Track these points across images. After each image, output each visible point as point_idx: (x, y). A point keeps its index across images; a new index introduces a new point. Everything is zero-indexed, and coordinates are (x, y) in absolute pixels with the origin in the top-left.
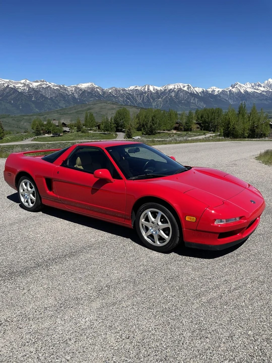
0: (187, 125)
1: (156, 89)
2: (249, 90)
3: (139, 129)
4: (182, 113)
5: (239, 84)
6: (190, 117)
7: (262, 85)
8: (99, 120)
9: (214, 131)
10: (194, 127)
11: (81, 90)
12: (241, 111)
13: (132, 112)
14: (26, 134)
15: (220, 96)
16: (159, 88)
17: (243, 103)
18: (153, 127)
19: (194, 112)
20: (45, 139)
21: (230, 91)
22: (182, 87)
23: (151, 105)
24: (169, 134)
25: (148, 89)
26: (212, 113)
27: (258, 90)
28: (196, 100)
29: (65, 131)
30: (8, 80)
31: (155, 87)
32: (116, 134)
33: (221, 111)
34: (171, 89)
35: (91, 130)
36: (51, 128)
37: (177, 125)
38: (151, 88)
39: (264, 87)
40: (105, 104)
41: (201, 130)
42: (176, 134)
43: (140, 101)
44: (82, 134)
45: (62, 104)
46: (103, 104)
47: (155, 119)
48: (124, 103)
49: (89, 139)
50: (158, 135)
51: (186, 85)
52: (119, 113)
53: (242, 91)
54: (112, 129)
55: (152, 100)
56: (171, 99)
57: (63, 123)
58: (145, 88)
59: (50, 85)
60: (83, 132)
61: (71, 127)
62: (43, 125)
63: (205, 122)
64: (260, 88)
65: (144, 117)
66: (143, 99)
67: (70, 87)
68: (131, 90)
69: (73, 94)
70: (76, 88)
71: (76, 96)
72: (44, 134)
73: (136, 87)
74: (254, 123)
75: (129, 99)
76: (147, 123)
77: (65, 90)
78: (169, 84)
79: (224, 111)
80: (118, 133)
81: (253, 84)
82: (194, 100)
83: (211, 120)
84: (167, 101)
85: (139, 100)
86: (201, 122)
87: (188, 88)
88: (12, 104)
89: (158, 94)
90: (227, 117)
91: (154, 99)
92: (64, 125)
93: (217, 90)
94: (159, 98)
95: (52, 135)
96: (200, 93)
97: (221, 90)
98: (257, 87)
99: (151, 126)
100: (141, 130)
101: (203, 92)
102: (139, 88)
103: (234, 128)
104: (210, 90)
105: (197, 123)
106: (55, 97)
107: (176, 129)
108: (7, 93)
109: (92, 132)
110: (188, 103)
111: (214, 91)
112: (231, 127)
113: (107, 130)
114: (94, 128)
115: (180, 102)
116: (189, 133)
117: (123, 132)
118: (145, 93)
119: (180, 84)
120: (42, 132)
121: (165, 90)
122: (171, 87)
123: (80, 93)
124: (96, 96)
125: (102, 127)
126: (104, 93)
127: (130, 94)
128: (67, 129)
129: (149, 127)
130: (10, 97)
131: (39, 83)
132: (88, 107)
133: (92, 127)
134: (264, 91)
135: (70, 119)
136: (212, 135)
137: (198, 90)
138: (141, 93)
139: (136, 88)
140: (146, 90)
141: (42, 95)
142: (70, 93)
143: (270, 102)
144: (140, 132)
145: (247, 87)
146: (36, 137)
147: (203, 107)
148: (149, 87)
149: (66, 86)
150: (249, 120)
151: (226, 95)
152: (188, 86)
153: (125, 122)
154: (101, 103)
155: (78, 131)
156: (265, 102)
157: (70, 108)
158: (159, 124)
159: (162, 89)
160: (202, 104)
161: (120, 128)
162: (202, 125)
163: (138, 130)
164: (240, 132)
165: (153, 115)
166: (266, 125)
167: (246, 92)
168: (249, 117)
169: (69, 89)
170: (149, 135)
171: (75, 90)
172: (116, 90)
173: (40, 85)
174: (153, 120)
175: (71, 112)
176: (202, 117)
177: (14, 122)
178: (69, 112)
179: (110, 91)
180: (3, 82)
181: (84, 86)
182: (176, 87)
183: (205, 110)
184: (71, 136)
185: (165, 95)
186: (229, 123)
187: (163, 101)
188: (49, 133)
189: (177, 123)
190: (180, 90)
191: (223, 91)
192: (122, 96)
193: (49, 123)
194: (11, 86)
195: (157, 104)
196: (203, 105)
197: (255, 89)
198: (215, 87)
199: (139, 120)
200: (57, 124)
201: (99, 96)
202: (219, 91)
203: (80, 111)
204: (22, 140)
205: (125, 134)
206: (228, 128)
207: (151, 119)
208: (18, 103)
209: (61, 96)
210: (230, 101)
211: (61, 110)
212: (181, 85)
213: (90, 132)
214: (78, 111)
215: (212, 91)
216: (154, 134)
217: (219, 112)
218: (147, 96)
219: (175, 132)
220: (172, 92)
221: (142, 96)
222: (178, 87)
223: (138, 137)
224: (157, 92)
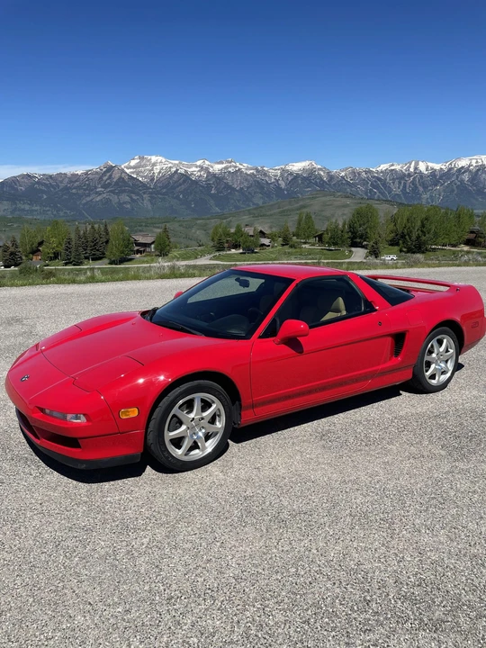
1: (432, 169)
3: (393, 243)
4: (484, 213)
8: (321, 227)
11: (291, 174)
13: (384, 211)
14: (202, 247)
16: (437, 167)
18: (424, 238)
20: (230, 258)
23: (420, 199)
24: (454, 253)
25: (416, 168)
29: (263, 245)
30: (177, 162)
31: (431, 165)
32: (350, 251)
34: (462, 167)
35: (305, 243)
36: (241, 240)
37: (472, 236)
38: (422, 167)
40: (332, 198)
42: (468, 252)
43: (399, 191)
44: (290, 250)
45: (258, 200)
46: (328, 198)
47: (427, 225)
48: (367, 195)
49: (302, 259)
50: (431, 253)
52: (359, 214)
54: (343, 242)
55: (421, 189)
56: (462, 187)
57: (261, 232)
59: (241, 167)
60: (291, 247)
61: (272, 237)
62: (228, 235)
65: (405, 221)
66: (405, 187)
67: (274, 171)
68: (382, 172)
69: (277, 181)
70: (283, 171)
71: (283, 185)
72: (229, 248)
73: (393, 165)
75: (376, 187)
76: (411, 232)
77: (265, 175)
78: (459, 158)
80: (353, 249)
84: (453, 191)
85: (396, 189)
88: (180, 200)
89: (435, 177)
91: (425, 187)
92: (262, 234)
94: (436, 185)
95: (241, 251)
99: (418, 237)
100: (397, 244)
102: (397, 167)
106: (248, 188)
107: (469, 242)
108: (176, 182)
109: (307, 246)
113: (335, 244)
114: (312, 240)
115: (480, 192)
117: (363, 247)
118: (409, 175)
119: (482, 157)
120: (226, 245)
121: (450, 169)
122: (463, 163)
123: (290, 179)
124: (316, 184)
125: (326, 237)
126: (331, 177)
127: (379, 179)
128: (266, 241)
129: (414, 238)
130: (178, 189)
131: (224, 166)
132: (301, 203)
133: (308, 237)
135: (269, 225)
138: (401, 177)
139: (392, 168)
140: (412, 170)
141: (226, 184)
142: (273, 180)
144: (396, 248)
146: (217, 254)
148: (417, 164)
149: (266, 169)
153: (368, 230)
154: (325, 196)
155: (283, 245)
157: (272, 205)
158: (436, 234)
159: (443, 167)
161: (358, 240)
163: (392, 245)
165: (424, 216)
169: (272, 172)
170: (415, 253)
171: (282, 175)
172: (353, 172)
173: (226, 168)
174: (423, 226)
175: (272, 212)
177: (182, 228)
178: (268, 213)
179: (343, 174)
180: (170, 165)
181: (297, 167)
182: (473, 162)
184: (271, 253)
185: (449, 179)
187: (444, 191)
188: (236, 246)
189: (472, 232)
190: (482, 167)
192: (364, 182)
193: (239, 230)
194: (181, 171)
195: (431, 196)
199: (395, 225)
200: (251, 233)
201: (322, 184)
203: (288, 210)
204: (196, 258)
205: (366, 251)
207: (419, 223)
208: (190, 198)
209: (259, 185)
211: (255, 209)
213: (304, 246)
214: (283, 211)
216: (423, 252)
218: (413, 183)
219: (466, 248)
220: (464, 173)
221: (402, 182)
222: (477, 162)
223: (392, 257)
224: (434, 172)
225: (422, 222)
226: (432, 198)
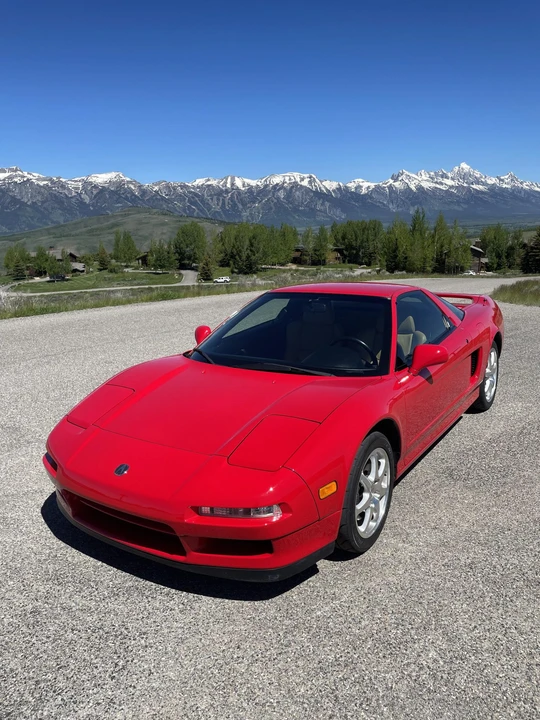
0: (318, 253)
1: (249, 185)
2: (426, 185)
3: (224, 264)
4: (306, 230)
5: (407, 173)
6: (321, 238)
7: (449, 175)
8: (143, 248)
9: (369, 265)
10: (331, 256)
11: (96, 187)
12: (417, 225)
13: (211, 231)
15: (371, 198)
16: (253, 183)
17: (420, 211)
18: (253, 258)
19: (328, 227)
20: (35, 288)
21: (390, 187)
22: (298, 180)
23: (240, 216)
24: (284, 272)
25: (233, 184)
26: (363, 231)
27: (441, 184)
28: (327, 204)
29: (75, 270)
31: (247, 181)
32: (180, 274)
33: (380, 225)
34: (277, 184)
35: (127, 267)
36: (46, 265)
37: (298, 254)
38: (239, 183)
39: (453, 179)
40: (147, 215)
41: (344, 262)
42: (296, 271)
43: (218, 209)
44: (111, 275)
45: (58, 216)
46: (142, 216)
47: (255, 243)
48: (185, 212)
49: (126, 285)
50: (262, 273)
51: (306, 176)
52: (184, 232)
53: (413, 187)
54: (171, 264)
55: (240, 207)
56: (279, 204)
57: (71, 255)
58: (226, 183)
59: (31, 177)
60: (111, 271)
61: (85, 261)
62: (29, 259)
63: (350, 247)
64: (446, 181)
65: (233, 240)
66: (224, 203)
67: (74, 183)
68: (198, 187)
69: (80, 195)
70: (86, 183)
71: (87, 199)
72: (32, 276)
73: (209, 180)
74: (442, 246)
75: (195, 204)
76: (240, 251)
77: (63, 186)
78: (273, 175)
79: (385, 225)
80: (183, 272)
81: (432, 173)
82: (323, 204)
83: (362, 241)
84: (271, 208)
85: (216, 207)
86: (343, 247)
87: (310, 182)
89: (253, 194)
90: (392, 236)
91: (244, 205)
92: (73, 257)
93: (366, 185)
94: (254, 203)
95: (48, 279)
96: (334, 191)
97: (372, 185)
98: (440, 180)
99: (248, 257)
100: (228, 265)
101: (339, 189)
102: (213, 182)
103: (406, 258)
104: (352, 186)
105: (336, 250)
106: (43, 202)
107: (295, 261)
109: (130, 270)
110: (312, 212)
111: (359, 187)
112: (400, 255)
113: (162, 267)
114: (135, 263)
115: (296, 210)
116: (322, 268)
117: (192, 269)
118: (227, 191)
119: (295, 174)
120: (27, 272)
121: (266, 186)
122: (277, 180)
123: (95, 192)
124: (126, 198)
125: (151, 259)
126: (144, 192)
127: (196, 195)
128: (79, 266)
129: (244, 258)
131: (7, 175)
132: (112, 221)
133: (130, 260)
134: (452, 187)
135: (75, 246)
136: (364, 271)
137: (330, 185)
138: (220, 193)
139: (209, 183)
140: (229, 185)
141: (13, 197)
142: (74, 194)
143: (465, 206)
144: (227, 269)
145: (421, 180)
146: (16, 283)
147: (340, 218)
148: (233, 179)
149: (63, 180)
150: (433, 242)
151: (383, 194)
152: (310, 177)
153: (196, 250)
154: (139, 212)
155: (100, 270)
156: (456, 207)
157: (75, 224)
158: (265, 254)
159: (259, 184)
160: (338, 212)
161: (187, 262)
162: (345, 252)
163: (222, 266)
164: (418, 264)
165: (251, 235)
166: (465, 251)
167: (420, 188)
168: (433, 237)
169: (71, 185)
170: (246, 273)
171: (84, 188)
172: (168, 187)
173: (10, 178)
174: (252, 245)
175: (78, 232)
176: (344, 238)
178: (73, 233)
179: (156, 188)
181: (101, 178)
182: (287, 179)
183: (350, 224)
184: (88, 279)
185: (266, 195)
186: (397, 248)
187: (263, 208)
188: (40, 274)
189: (297, 250)
190: (295, 185)
191: (377, 187)
192: (181, 198)
193: (41, 254)
195: (251, 214)
196: (340, 216)
197: (436, 183)
198: (361, 180)
199: (223, 244)
200: (59, 257)
201: (133, 199)
202: (369, 187)
203: (97, 229)
205: (197, 273)
206: (396, 256)
207: (247, 242)
209: (55, 199)
210: (391, 206)
211: (55, 228)
212: (296, 176)
213: (126, 270)
214: (92, 230)
215: (356, 188)
216: (255, 273)
217: (375, 227)
218: (232, 198)
219: (294, 267)
220: (279, 190)
221: (221, 198)
222: (290, 179)
223: (224, 278)
224: (250, 189)
225: (250, 241)
226: (253, 215)
